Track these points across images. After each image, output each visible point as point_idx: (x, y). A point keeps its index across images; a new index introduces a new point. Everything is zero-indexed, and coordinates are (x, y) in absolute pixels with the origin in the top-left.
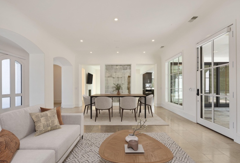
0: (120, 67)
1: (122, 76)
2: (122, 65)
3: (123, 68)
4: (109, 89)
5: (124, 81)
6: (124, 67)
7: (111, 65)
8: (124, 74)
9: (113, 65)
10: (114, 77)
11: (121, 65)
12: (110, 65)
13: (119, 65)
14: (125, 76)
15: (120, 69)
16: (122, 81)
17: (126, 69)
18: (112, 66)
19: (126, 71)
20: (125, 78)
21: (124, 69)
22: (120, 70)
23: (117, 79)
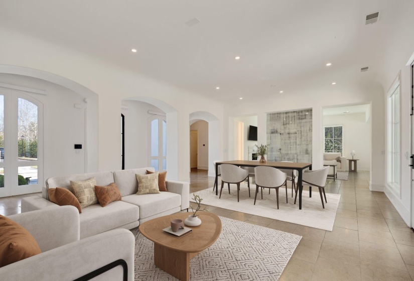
0: (293, 114)
1: (296, 130)
2: (296, 112)
3: (298, 117)
4: (273, 153)
5: (301, 138)
6: (300, 114)
7: (277, 113)
8: (301, 127)
9: (280, 113)
10: (282, 132)
11: (294, 112)
12: (275, 114)
13: (292, 112)
14: (302, 130)
15: (293, 118)
16: (296, 139)
17: (305, 117)
18: (279, 115)
19: (304, 121)
20: (303, 133)
21: (299, 119)
22: (293, 120)
23: (288, 136)
